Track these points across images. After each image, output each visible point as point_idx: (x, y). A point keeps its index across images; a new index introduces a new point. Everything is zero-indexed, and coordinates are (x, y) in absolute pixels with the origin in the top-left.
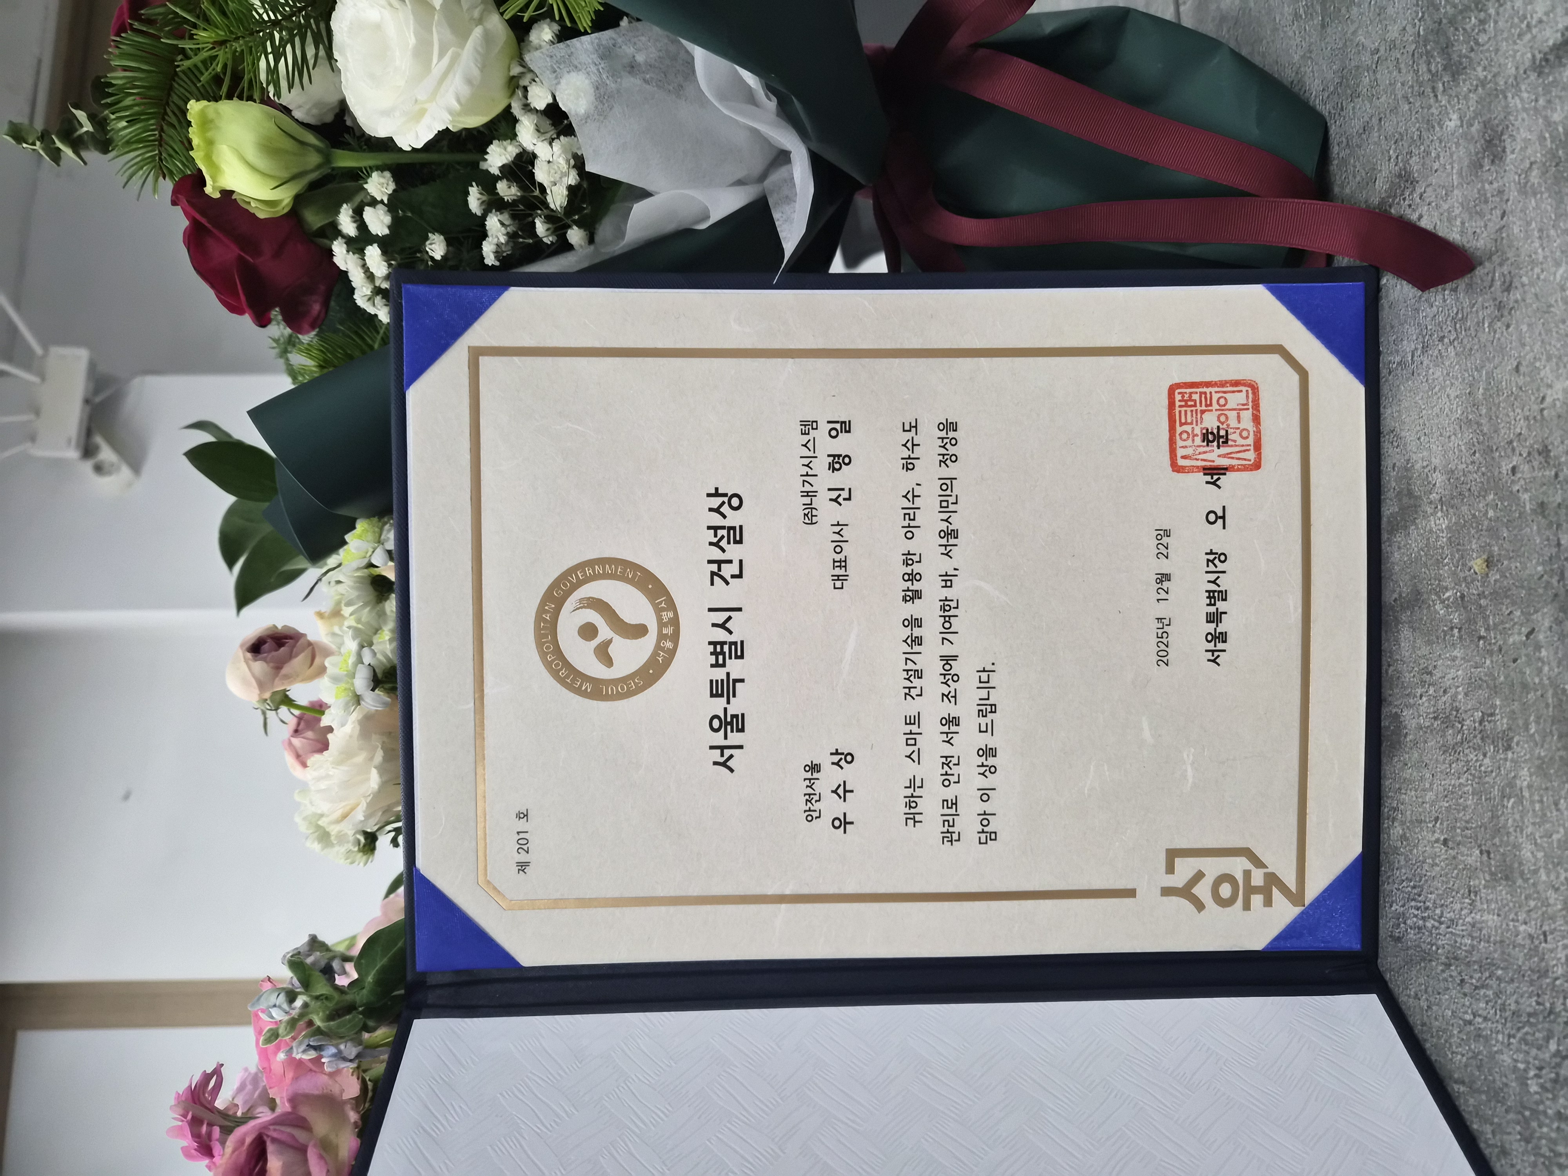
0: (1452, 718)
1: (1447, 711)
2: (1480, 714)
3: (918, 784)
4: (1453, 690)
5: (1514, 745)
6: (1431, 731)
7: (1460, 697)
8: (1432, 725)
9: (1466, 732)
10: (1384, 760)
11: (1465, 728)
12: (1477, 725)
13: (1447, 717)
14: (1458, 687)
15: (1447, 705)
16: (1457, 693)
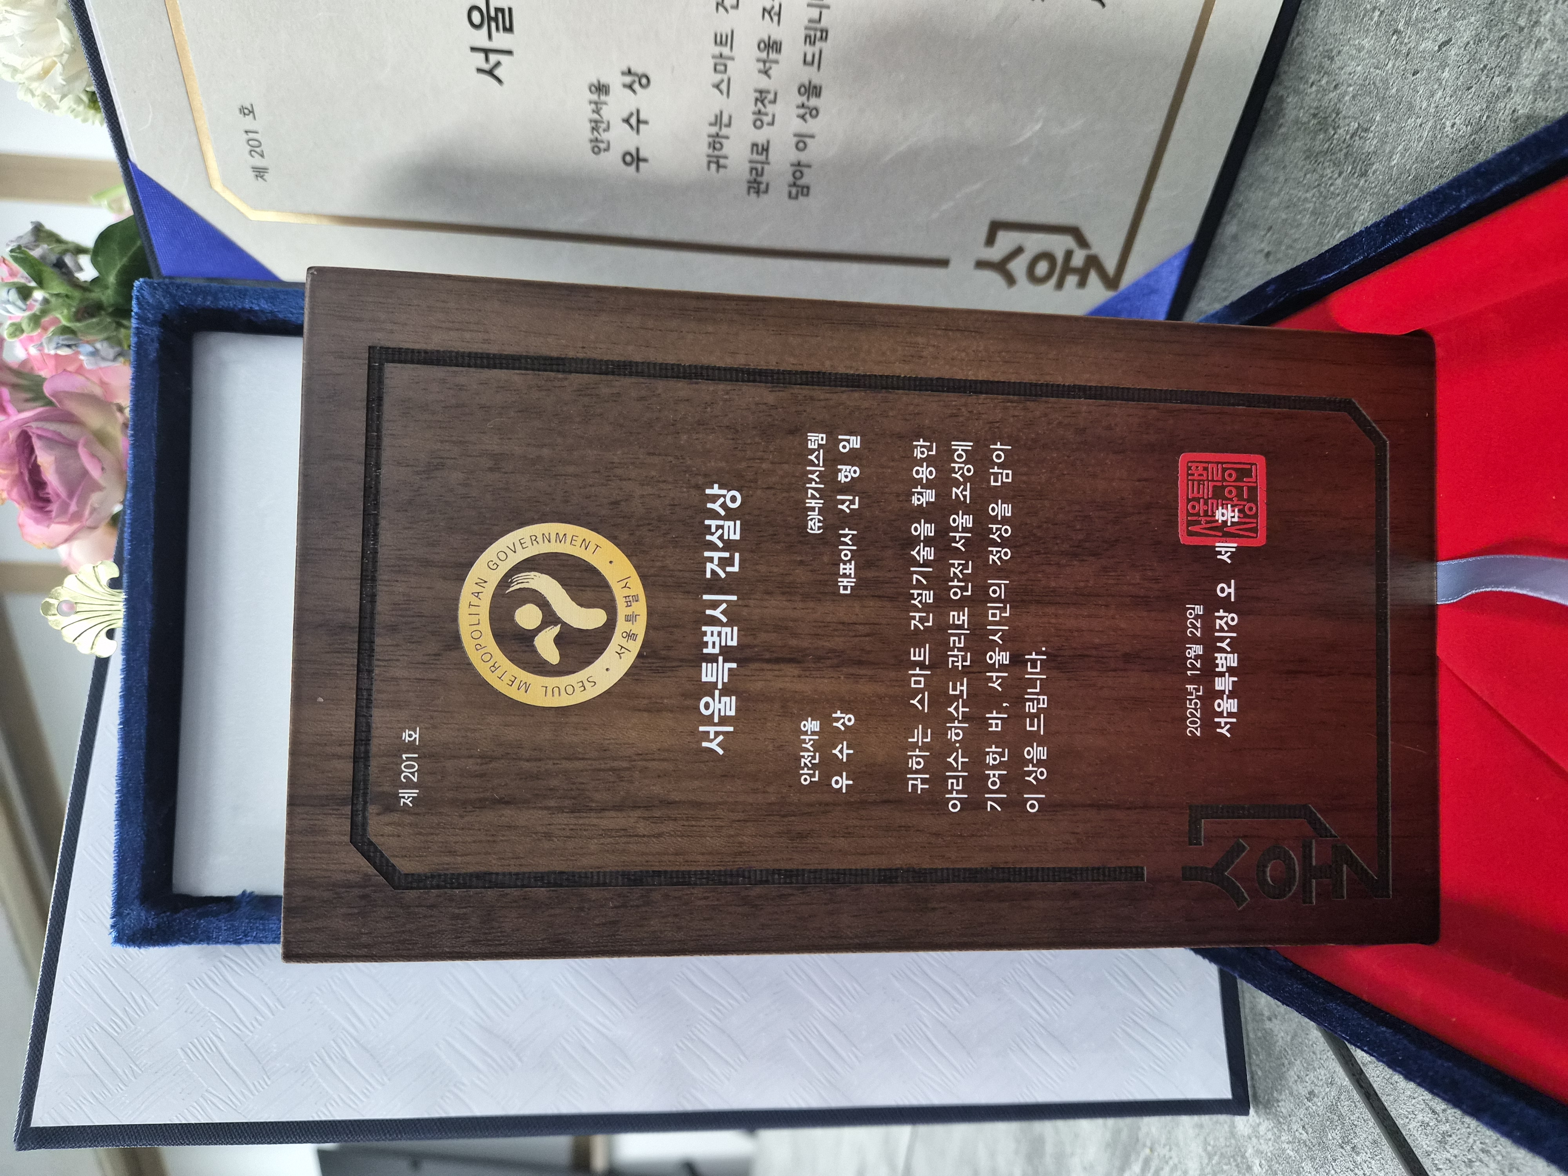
0: (1330, 120)
1: (1329, 110)
2: (1357, 125)
3: (725, 120)
4: (1344, 88)
5: (1370, 172)
6: (1305, 129)
7: (1347, 98)
8: (1309, 122)
9: (1335, 142)
10: (1251, 148)
11: (1336, 136)
12: (1348, 137)
13: (1326, 118)
14: (1350, 85)
15: (1332, 103)
16: (1346, 93)
